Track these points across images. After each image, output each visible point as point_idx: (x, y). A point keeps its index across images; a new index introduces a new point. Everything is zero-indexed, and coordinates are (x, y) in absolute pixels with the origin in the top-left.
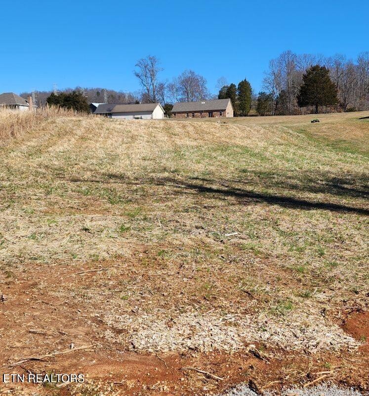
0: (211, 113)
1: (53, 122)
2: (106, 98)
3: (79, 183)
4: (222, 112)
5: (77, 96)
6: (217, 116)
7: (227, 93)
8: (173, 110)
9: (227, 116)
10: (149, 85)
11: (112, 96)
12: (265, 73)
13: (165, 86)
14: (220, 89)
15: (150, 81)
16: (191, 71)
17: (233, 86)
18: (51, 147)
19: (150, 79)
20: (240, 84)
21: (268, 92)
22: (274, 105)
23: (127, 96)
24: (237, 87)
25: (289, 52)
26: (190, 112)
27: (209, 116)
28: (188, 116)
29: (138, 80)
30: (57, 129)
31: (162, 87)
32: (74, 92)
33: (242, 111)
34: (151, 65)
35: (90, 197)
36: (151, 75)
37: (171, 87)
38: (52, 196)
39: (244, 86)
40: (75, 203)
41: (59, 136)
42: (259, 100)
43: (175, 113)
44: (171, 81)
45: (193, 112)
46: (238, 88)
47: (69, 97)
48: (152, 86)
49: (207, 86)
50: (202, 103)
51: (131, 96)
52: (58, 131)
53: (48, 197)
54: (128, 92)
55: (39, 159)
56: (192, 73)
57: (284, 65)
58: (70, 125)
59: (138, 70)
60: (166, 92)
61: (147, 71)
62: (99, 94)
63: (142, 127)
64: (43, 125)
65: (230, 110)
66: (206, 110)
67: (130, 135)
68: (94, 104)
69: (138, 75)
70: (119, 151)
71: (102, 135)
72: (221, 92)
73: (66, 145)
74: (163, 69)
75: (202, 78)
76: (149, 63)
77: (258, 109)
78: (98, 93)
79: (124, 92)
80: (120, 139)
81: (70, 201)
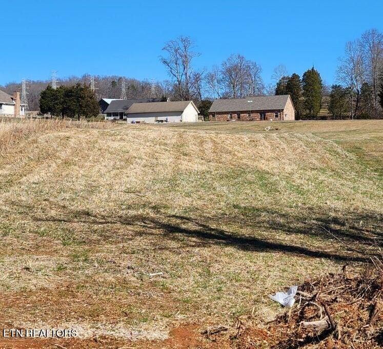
0: (263, 114)
1: (35, 141)
2: (124, 90)
3: (39, 222)
4: (278, 112)
5: (82, 89)
6: (272, 118)
7: (288, 87)
8: (211, 110)
9: (286, 119)
10: (180, 74)
11: (133, 86)
12: (339, 59)
13: (203, 76)
14: (278, 81)
15: (181, 71)
16: (239, 56)
17: (295, 76)
18: (25, 176)
19: (182, 67)
20: (305, 74)
21: (344, 85)
22: (353, 103)
23: (153, 86)
24: (301, 78)
25: (374, 32)
26: (234, 112)
27: (261, 119)
28: (231, 118)
29: (165, 68)
30: (37, 151)
31: (197, 78)
32: (79, 85)
33: (308, 111)
34: (183, 48)
35: (45, 238)
36: (184, 62)
37: (211, 78)
38: (8, 238)
39: (312, 77)
40: (29, 244)
41: (39, 160)
42: (332, 96)
43: (213, 114)
44: (210, 70)
45: (239, 113)
46: (303, 79)
47: (71, 91)
48: (184, 77)
49: (261, 75)
50: (249, 101)
51: (159, 86)
52: (39, 154)
53: (5, 238)
54: (155, 81)
55: (7, 194)
56: (241, 58)
57: (368, 48)
58: (55, 145)
59: (166, 55)
60: (203, 83)
61: (178, 56)
62: (114, 85)
63: (148, 144)
64: (22, 145)
65: (289, 111)
66: (257, 109)
67: (126, 157)
68: (106, 100)
69: (165, 62)
70: (102, 181)
71: (91, 158)
72: (279, 84)
73: (43, 173)
74: (200, 54)
75: (255, 65)
76: (181, 45)
77: (331, 108)
78: (113, 83)
79: (150, 81)
80: (112, 164)
81: (24, 242)
